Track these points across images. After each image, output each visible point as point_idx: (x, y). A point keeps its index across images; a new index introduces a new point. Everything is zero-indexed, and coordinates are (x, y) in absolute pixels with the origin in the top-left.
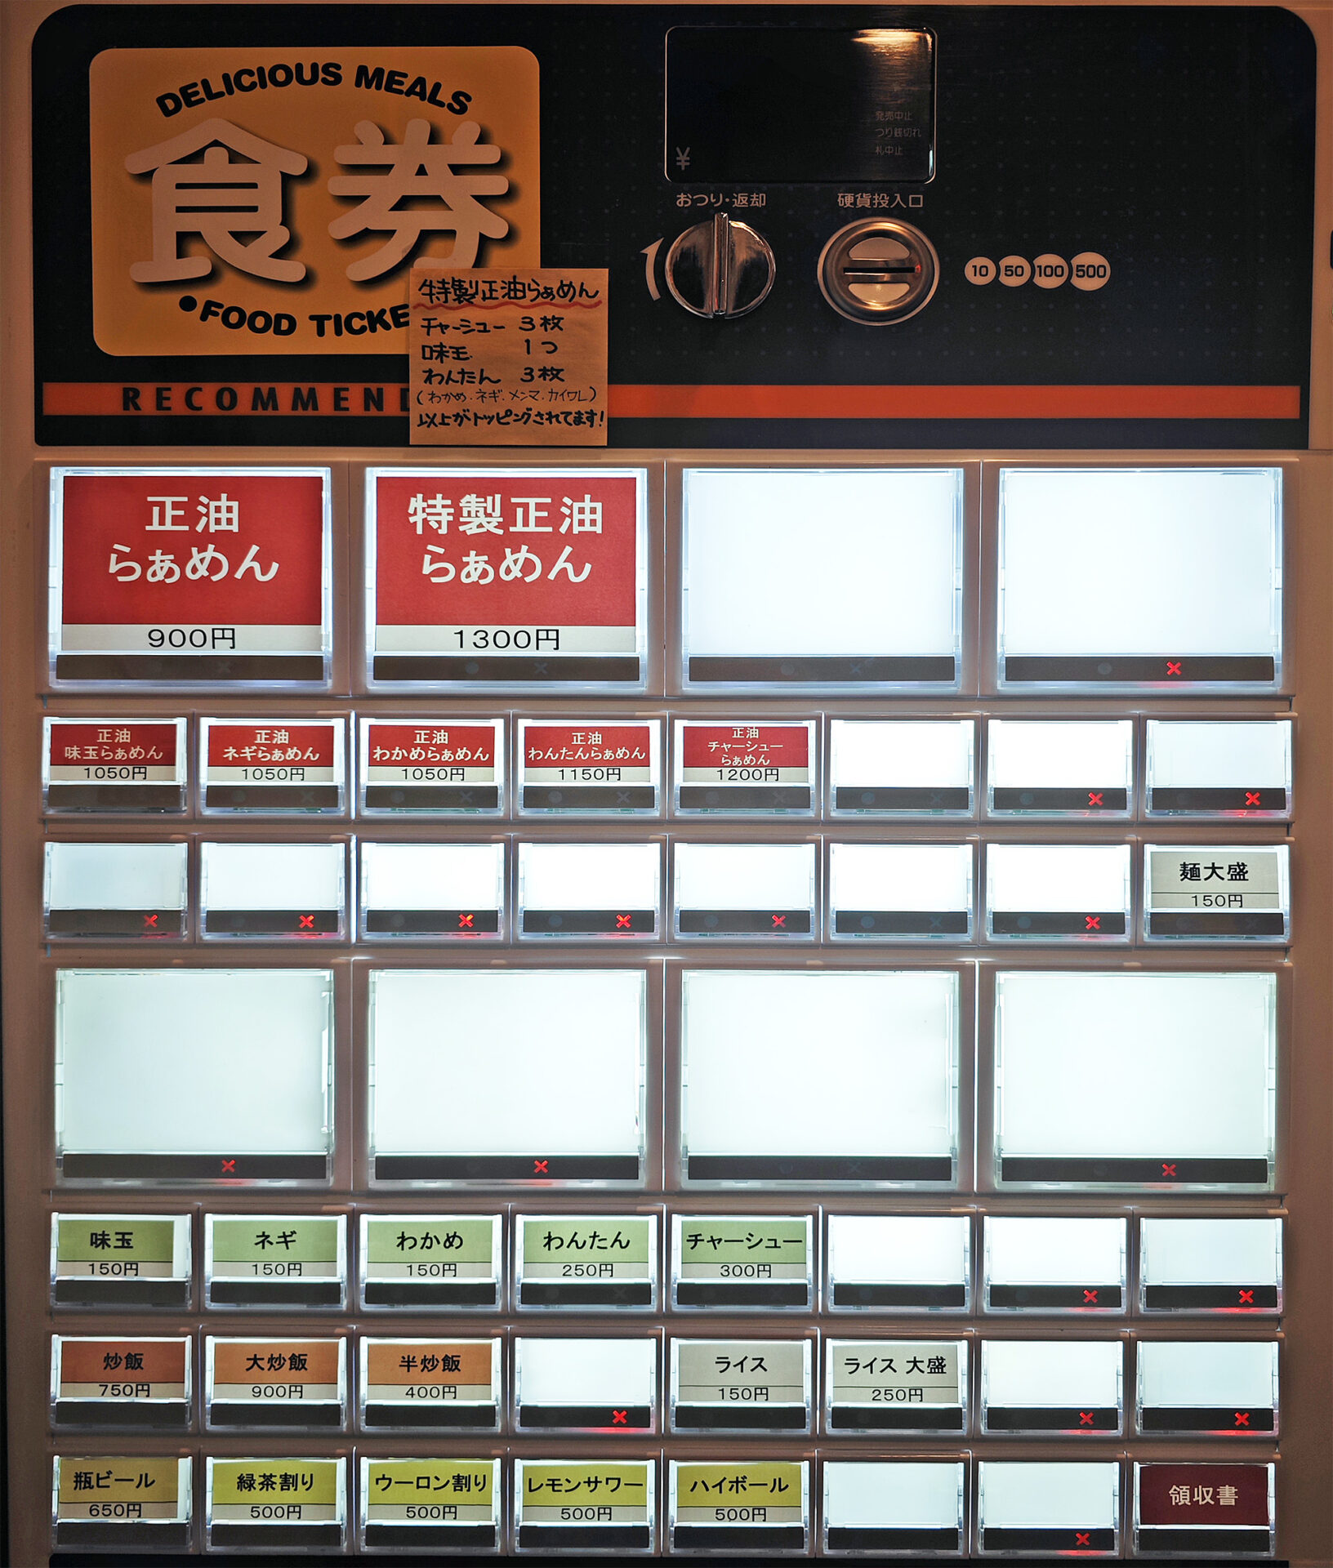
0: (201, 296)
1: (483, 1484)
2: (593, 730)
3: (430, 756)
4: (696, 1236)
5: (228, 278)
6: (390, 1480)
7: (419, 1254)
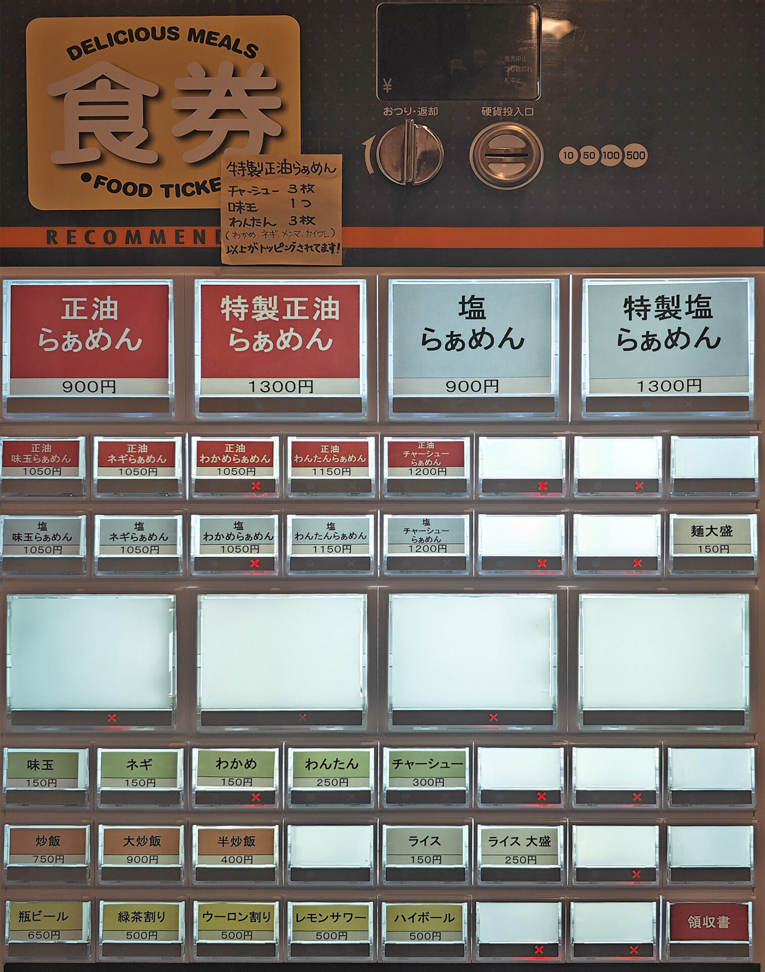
0: (94, 172)
1: (269, 917)
2: (334, 443)
3: (234, 460)
4: (398, 761)
5: (111, 162)
6: (212, 914)
7: (229, 772)
